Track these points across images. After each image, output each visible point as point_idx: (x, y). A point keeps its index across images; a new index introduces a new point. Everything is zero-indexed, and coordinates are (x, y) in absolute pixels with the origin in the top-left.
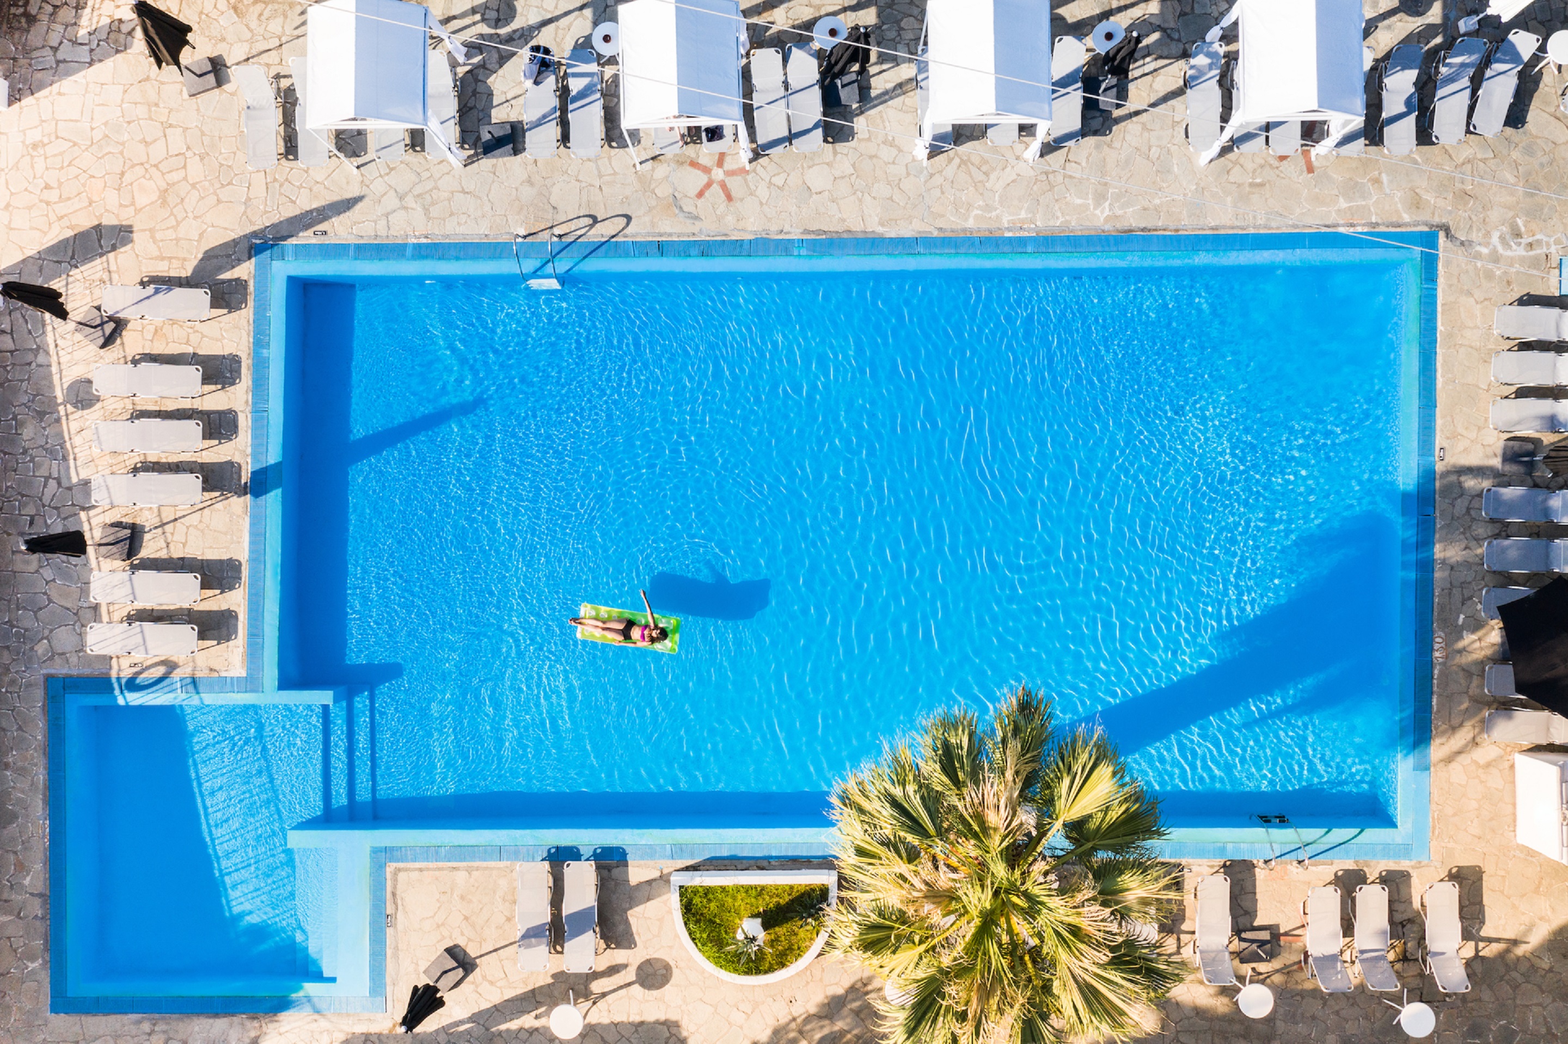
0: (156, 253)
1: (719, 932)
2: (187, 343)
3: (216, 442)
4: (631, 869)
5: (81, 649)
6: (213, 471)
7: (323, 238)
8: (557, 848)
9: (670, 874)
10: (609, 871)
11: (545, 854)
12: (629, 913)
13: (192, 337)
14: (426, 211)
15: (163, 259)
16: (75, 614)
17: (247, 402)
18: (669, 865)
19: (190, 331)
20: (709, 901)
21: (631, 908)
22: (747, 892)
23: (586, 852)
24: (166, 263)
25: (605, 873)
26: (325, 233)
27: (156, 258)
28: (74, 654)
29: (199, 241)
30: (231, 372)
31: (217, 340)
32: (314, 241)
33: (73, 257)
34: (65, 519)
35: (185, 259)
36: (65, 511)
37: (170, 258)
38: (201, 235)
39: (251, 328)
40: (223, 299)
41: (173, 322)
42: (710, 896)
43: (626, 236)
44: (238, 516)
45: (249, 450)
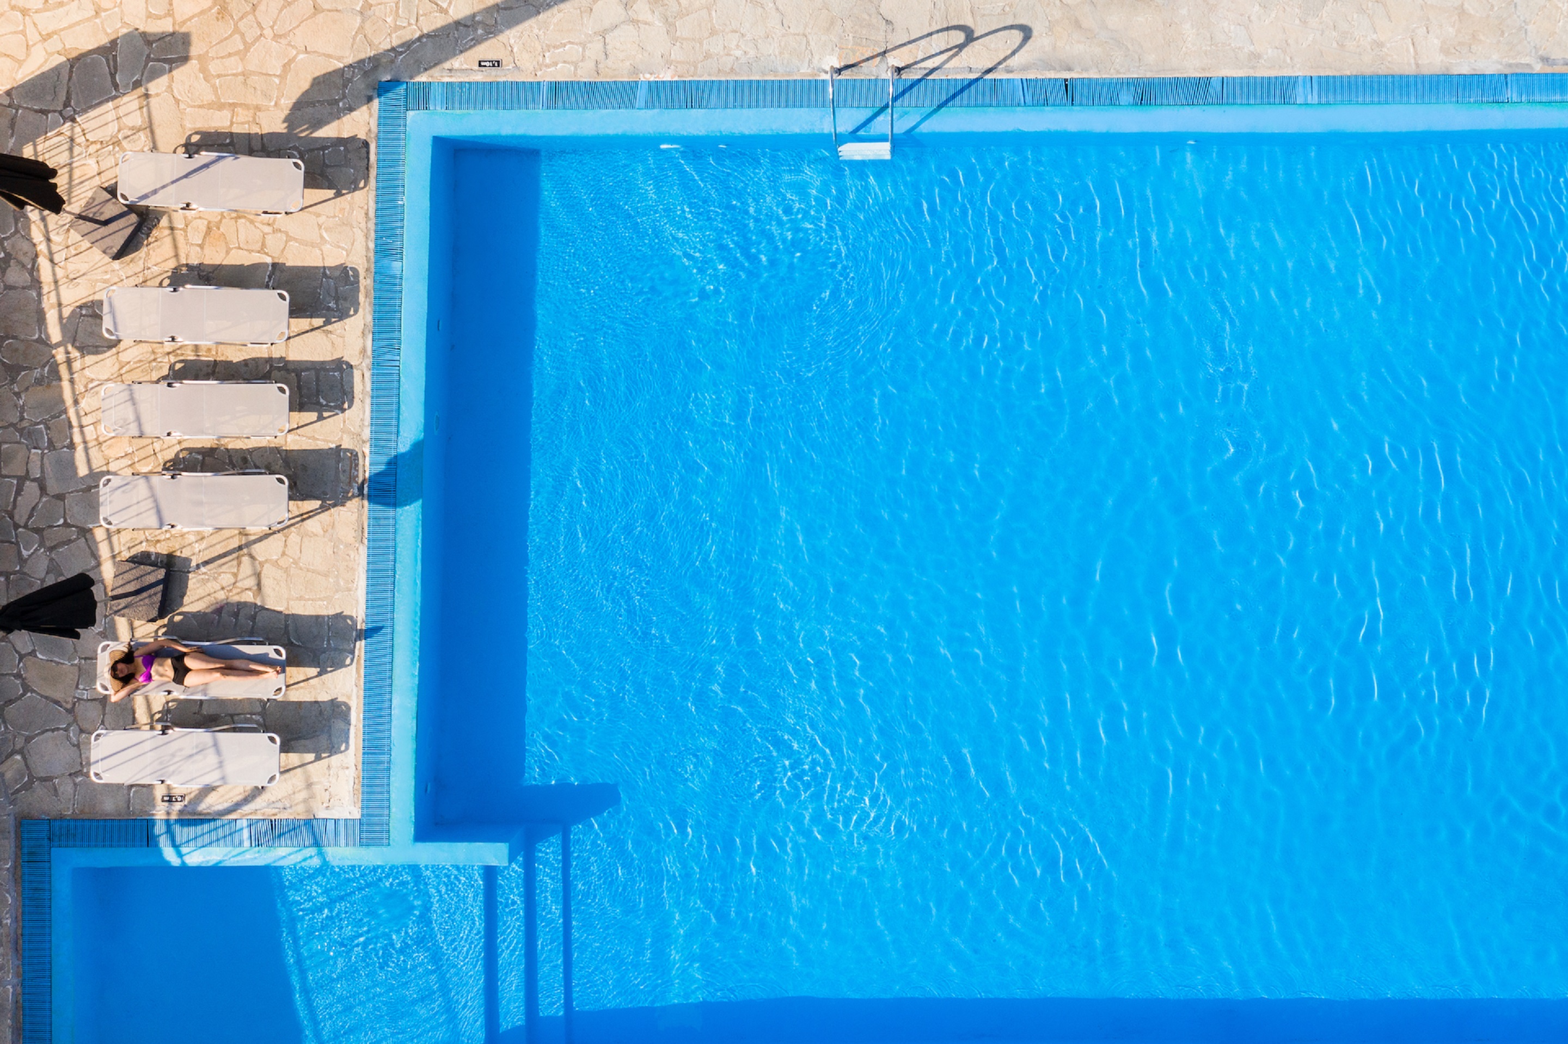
0: (209, 97)
2: (262, 250)
3: (313, 416)
5: (80, 769)
6: (305, 468)
7: (494, 71)
13: (270, 240)
14: (670, 26)
15: (221, 107)
16: (71, 711)
17: (364, 351)
19: (267, 229)
24: (226, 114)
26: (497, 64)
27: (210, 106)
28: (69, 781)
29: (282, 77)
30: (337, 299)
31: (313, 245)
32: (479, 77)
33: (67, 104)
34: (52, 549)
35: (258, 108)
36: (53, 536)
37: (233, 106)
38: (286, 67)
39: (372, 225)
40: (323, 175)
41: (238, 215)
43: (1010, 71)
44: (348, 545)
45: (367, 433)
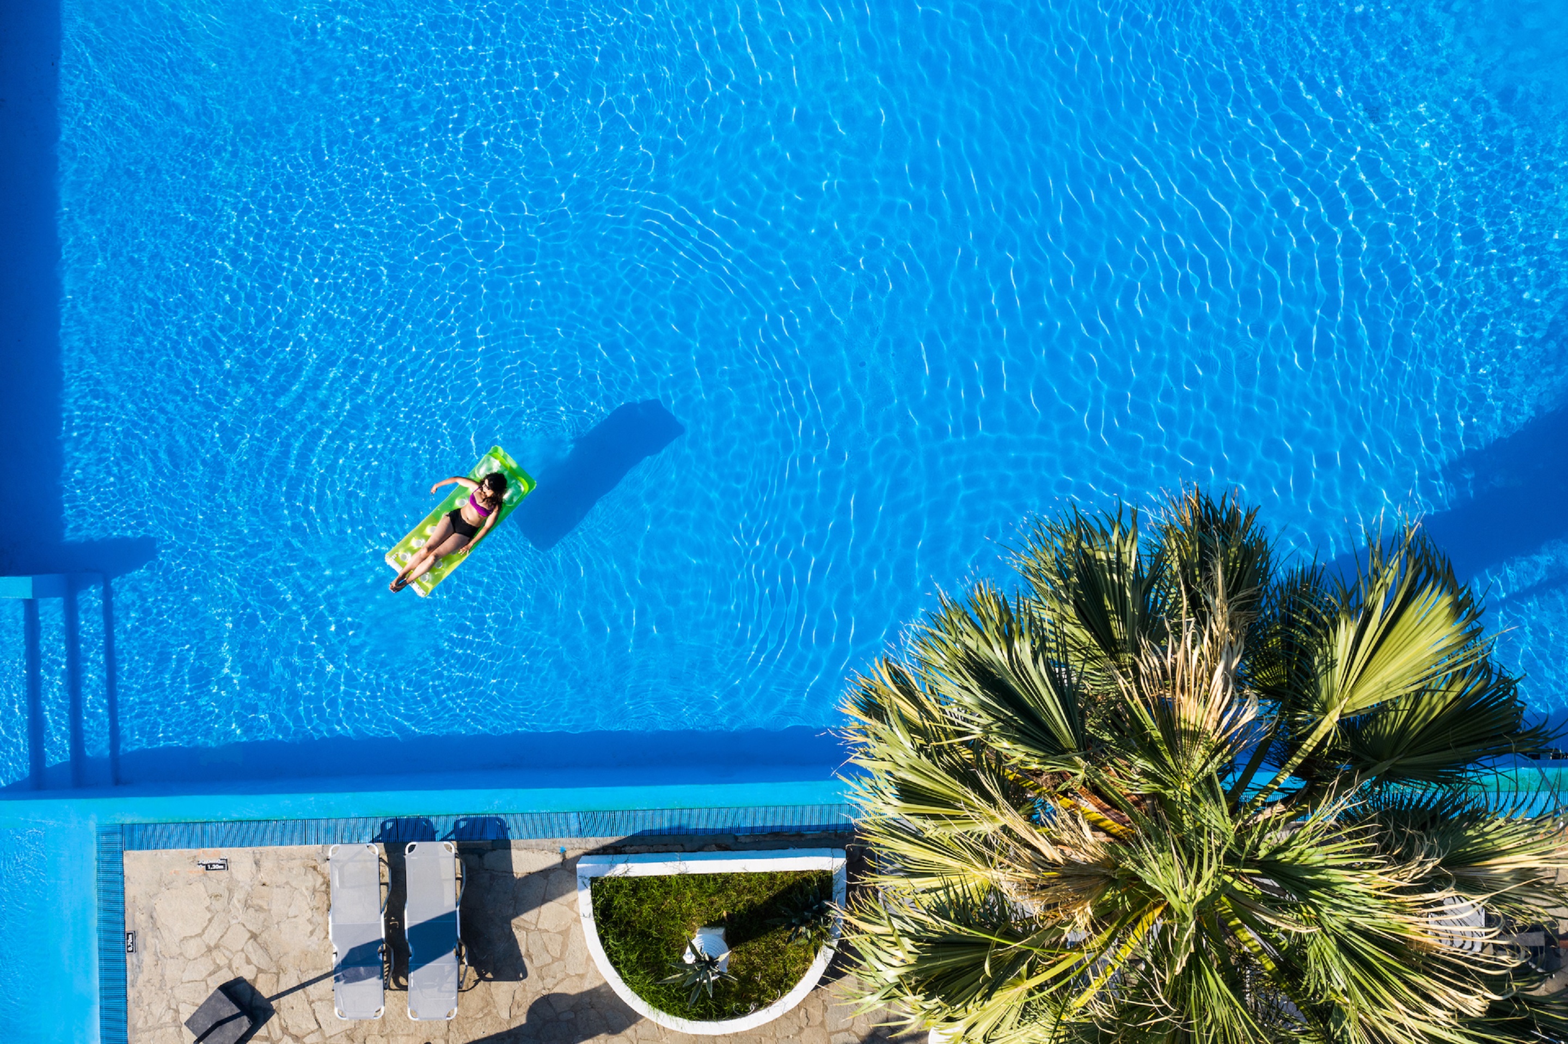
1: (657, 952)
4: (514, 853)
8: (397, 821)
9: (577, 859)
10: (481, 856)
11: (377, 832)
12: (514, 921)
18: (575, 846)
20: (641, 901)
21: (517, 915)
22: (700, 886)
23: (442, 825)
25: (474, 859)
42: (642, 894)
